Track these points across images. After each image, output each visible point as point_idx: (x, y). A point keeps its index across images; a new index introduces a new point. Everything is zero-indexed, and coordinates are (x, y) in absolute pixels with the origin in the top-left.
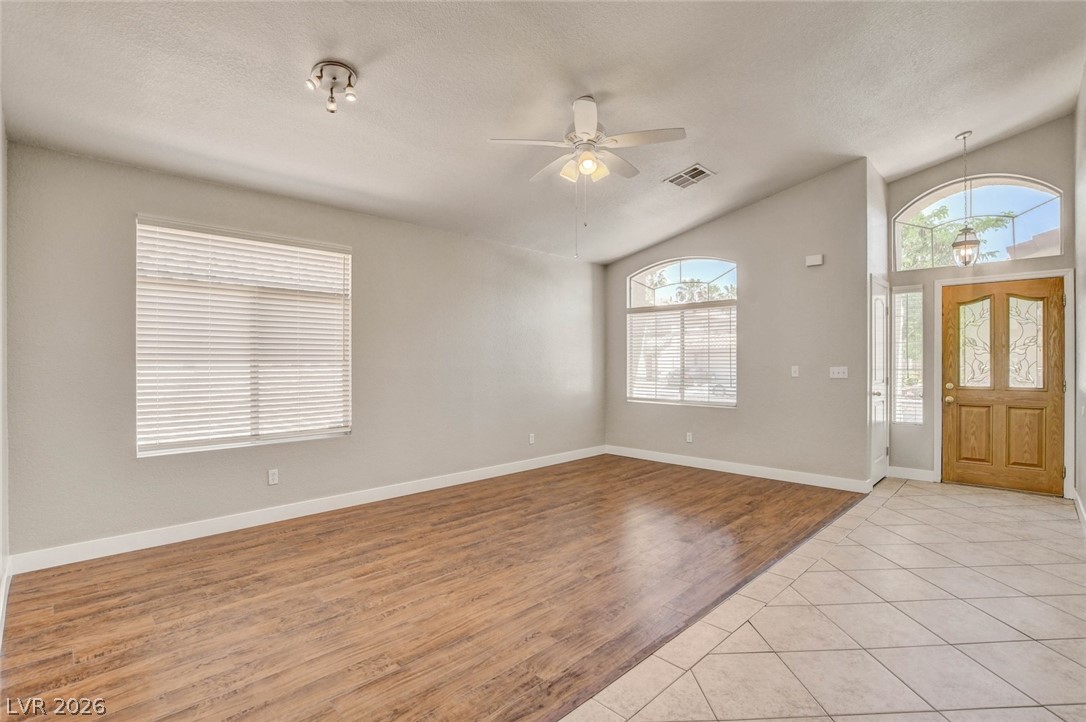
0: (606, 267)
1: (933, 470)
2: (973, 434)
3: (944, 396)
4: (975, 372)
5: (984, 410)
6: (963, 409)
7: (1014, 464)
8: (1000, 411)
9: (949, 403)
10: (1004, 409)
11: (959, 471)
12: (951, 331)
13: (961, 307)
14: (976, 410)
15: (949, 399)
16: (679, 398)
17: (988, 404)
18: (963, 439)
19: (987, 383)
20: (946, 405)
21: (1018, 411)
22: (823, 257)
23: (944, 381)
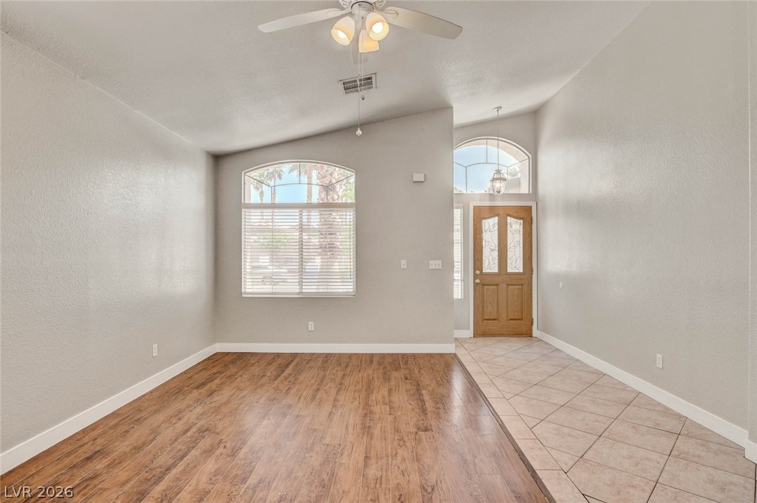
0: (218, 159)
1: (469, 329)
2: (490, 303)
3: (475, 279)
4: (490, 264)
5: (495, 287)
6: (485, 287)
7: (511, 319)
8: (503, 286)
9: (478, 284)
10: (505, 286)
11: (483, 328)
12: (478, 236)
13: (483, 221)
14: (491, 287)
15: (478, 281)
16: (298, 291)
17: (497, 283)
18: (485, 308)
19: (496, 270)
20: (476, 285)
21: (512, 287)
22: (425, 176)
23: (475, 270)
